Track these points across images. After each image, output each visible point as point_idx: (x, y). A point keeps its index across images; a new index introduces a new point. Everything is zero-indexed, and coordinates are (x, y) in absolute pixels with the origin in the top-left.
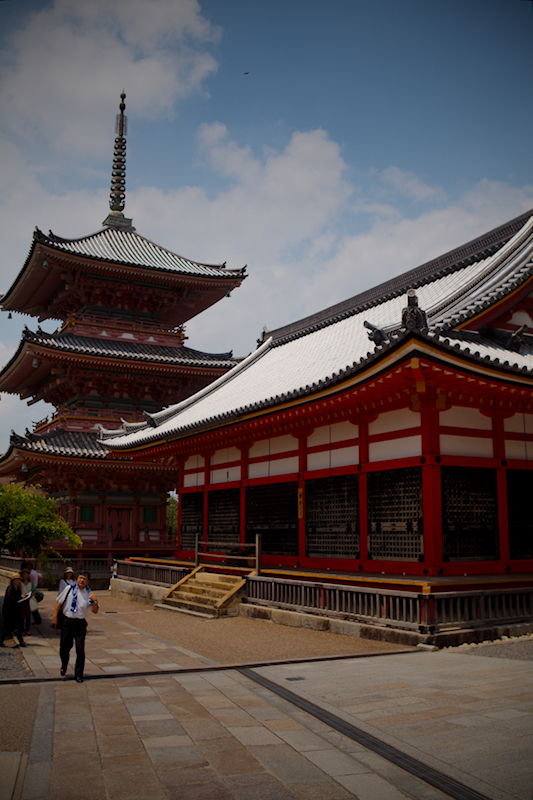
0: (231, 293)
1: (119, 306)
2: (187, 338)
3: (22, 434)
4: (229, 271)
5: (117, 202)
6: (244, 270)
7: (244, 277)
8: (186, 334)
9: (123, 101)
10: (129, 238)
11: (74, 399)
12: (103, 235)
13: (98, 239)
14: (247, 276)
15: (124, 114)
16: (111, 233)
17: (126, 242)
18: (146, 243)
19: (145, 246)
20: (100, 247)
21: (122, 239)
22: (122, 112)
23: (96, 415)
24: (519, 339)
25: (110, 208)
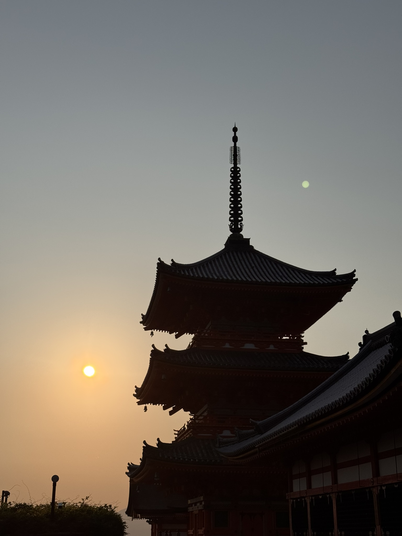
0: (344, 298)
2: (306, 343)
5: (236, 227)
6: (352, 274)
7: (353, 282)
8: (305, 340)
9: (235, 134)
10: (247, 257)
11: (205, 407)
12: (223, 257)
13: (219, 261)
14: (357, 280)
15: (237, 146)
16: (231, 254)
17: (244, 261)
18: (263, 260)
19: (262, 262)
20: (219, 268)
21: (241, 258)
22: (235, 144)
23: (224, 422)
25: (231, 230)
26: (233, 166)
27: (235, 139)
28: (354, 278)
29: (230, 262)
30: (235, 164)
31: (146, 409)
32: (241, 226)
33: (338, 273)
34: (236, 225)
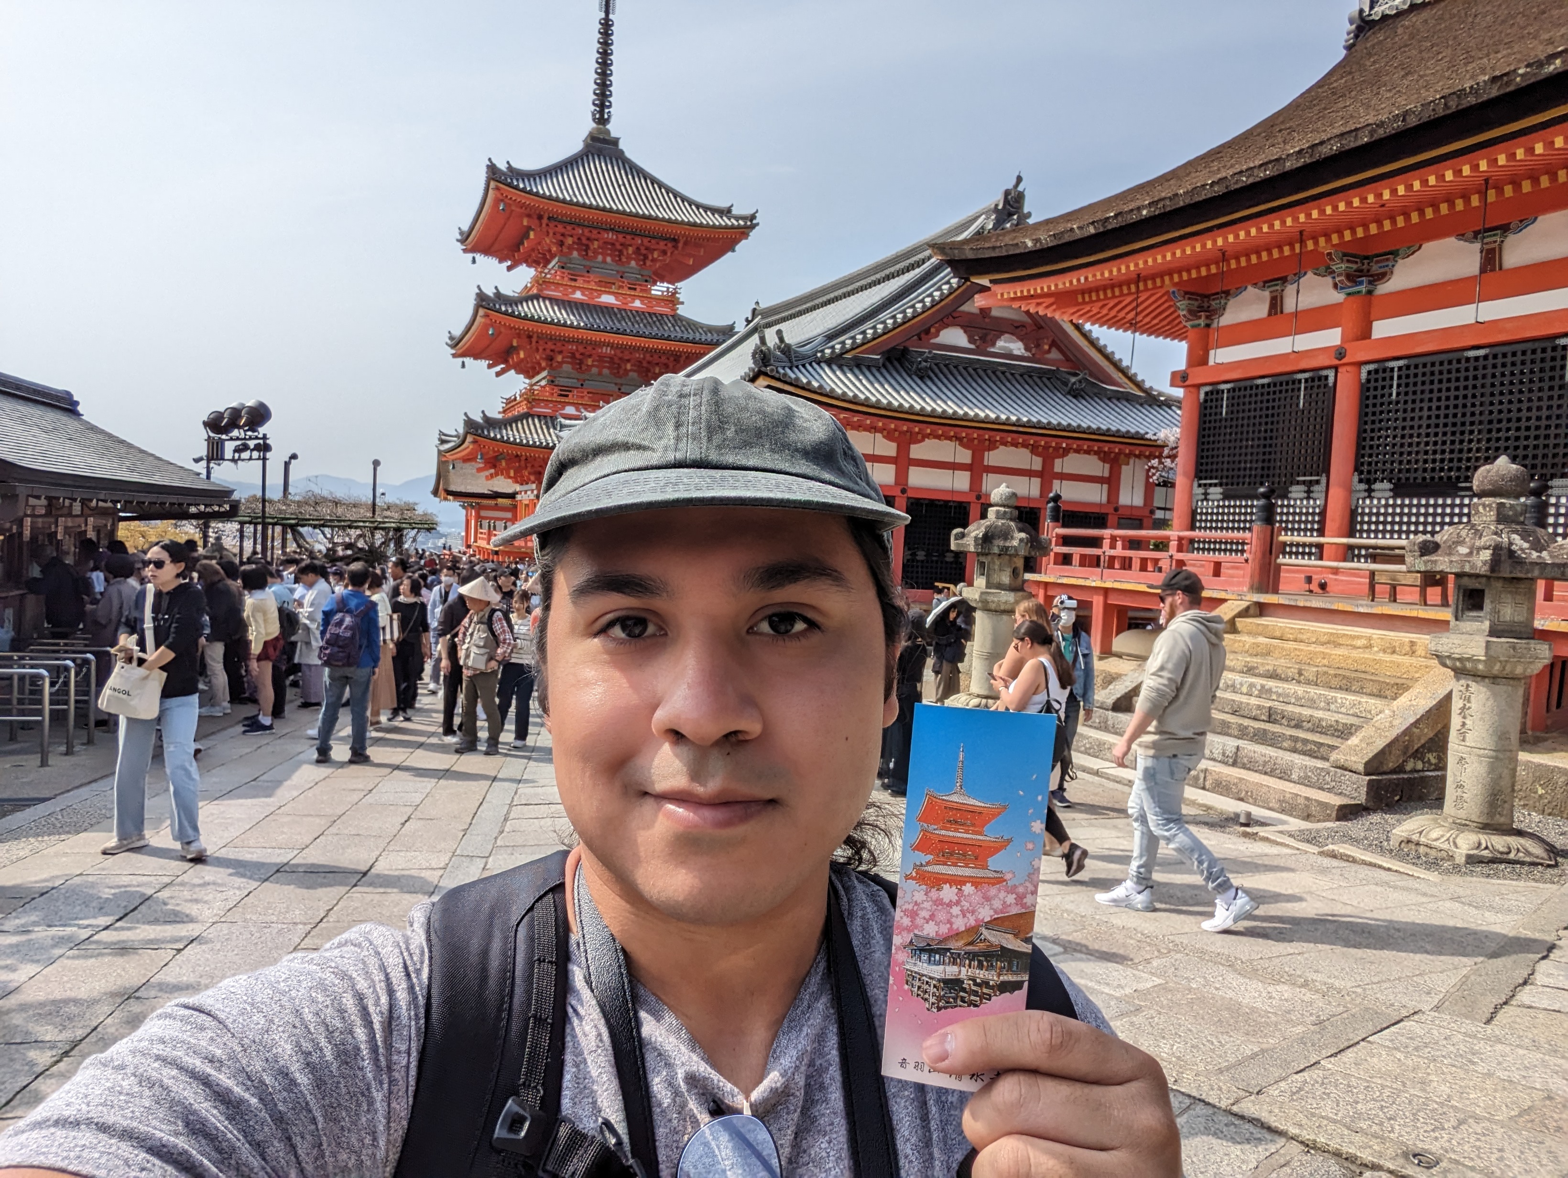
0: (737, 248)
1: (600, 258)
2: (682, 303)
3: (478, 418)
4: (737, 218)
5: (601, 116)
6: (753, 217)
7: (753, 227)
8: (681, 297)
11: (544, 374)
12: (580, 162)
13: (572, 167)
14: (758, 224)
17: (609, 173)
18: (635, 173)
20: (573, 181)
21: (604, 168)
23: (567, 396)
24: (924, 364)
25: (594, 120)
26: (603, 15)
28: (755, 221)
29: (589, 173)
30: (607, 13)
31: (463, 366)
32: (609, 117)
33: (736, 211)
34: (602, 112)
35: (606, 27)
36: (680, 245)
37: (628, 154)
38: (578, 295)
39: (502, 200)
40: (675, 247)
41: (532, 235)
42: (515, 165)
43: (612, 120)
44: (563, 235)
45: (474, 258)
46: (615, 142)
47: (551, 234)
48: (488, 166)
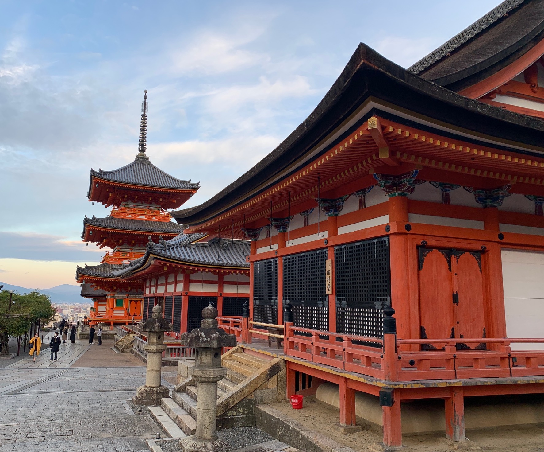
0: (193, 196)
3: (83, 267)
4: (192, 185)
5: (142, 150)
6: (198, 184)
9: (146, 94)
10: (146, 167)
11: (116, 247)
12: (132, 167)
13: (129, 169)
14: (200, 187)
15: (146, 101)
16: (137, 165)
17: (144, 170)
18: (154, 170)
19: (154, 171)
20: (128, 174)
21: (142, 168)
22: (145, 100)
23: (124, 256)
24: (225, 245)
25: (139, 151)
26: (143, 113)
27: (145, 98)
28: (199, 186)
29: (135, 170)
30: (144, 112)
31: (87, 245)
32: (145, 149)
33: (192, 182)
34: (142, 148)
35: (144, 117)
36: (171, 195)
37: (152, 163)
38: (130, 216)
39: (97, 183)
40: (169, 196)
41: (110, 195)
42: (102, 170)
43: (146, 151)
44: (124, 194)
45: (93, 203)
46: (147, 159)
47: (119, 194)
48: (91, 171)
